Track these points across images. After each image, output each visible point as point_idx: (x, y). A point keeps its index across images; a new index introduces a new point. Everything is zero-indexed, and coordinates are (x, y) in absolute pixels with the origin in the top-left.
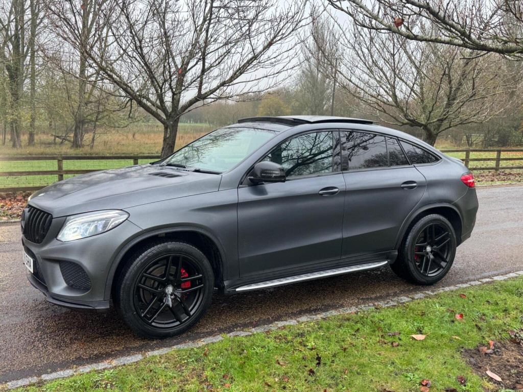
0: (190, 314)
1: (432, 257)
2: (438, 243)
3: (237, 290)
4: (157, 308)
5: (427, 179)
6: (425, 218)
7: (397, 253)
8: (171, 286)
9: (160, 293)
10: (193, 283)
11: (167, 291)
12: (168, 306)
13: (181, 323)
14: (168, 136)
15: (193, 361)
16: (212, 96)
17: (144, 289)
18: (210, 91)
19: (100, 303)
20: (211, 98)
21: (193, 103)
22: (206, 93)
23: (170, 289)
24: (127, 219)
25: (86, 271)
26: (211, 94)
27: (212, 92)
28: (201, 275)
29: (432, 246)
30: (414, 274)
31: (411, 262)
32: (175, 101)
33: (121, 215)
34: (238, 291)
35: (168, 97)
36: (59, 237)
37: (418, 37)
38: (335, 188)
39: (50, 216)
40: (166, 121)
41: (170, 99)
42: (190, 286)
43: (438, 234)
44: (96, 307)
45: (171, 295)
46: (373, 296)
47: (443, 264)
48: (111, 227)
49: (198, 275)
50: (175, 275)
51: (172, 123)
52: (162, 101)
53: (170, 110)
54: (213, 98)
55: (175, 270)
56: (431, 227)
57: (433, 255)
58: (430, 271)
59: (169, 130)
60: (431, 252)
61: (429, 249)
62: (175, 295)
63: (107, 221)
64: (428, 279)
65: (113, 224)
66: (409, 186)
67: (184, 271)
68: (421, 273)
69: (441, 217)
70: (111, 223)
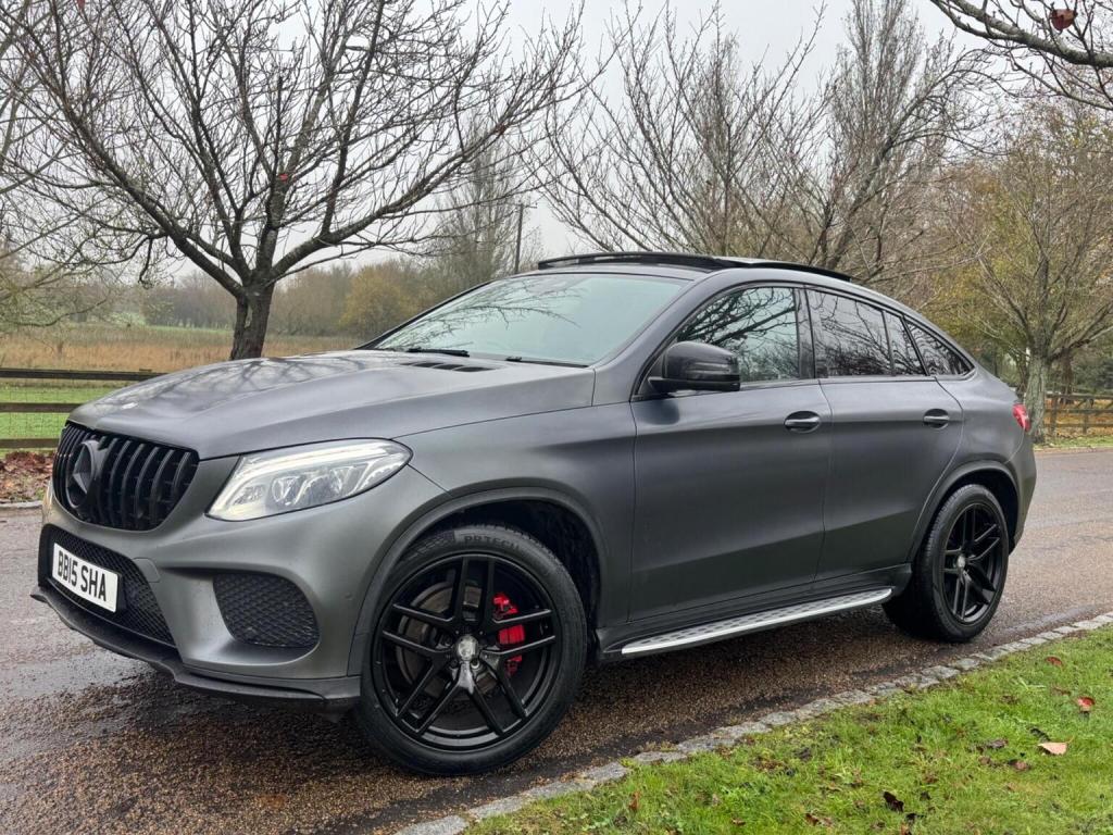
0: (524, 714)
1: (968, 578)
2: (978, 550)
3: (625, 651)
4: (436, 695)
5: (965, 408)
6: (959, 491)
7: (909, 571)
8: (471, 639)
9: (442, 655)
10: (532, 630)
11: (460, 651)
12: (465, 691)
13: (502, 736)
14: (248, 324)
15: (608, 826)
16: (354, 238)
17: (404, 647)
18: (350, 227)
19: (337, 683)
20: (350, 243)
21: (310, 253)
22: (340, 231)
23: (467, 648)
24: (406, 464)
25: (308, 597)
26: (354, 232)
27: (356, 228)
28: (548, 611)
29: (966, 556)
30: (942, 617)
31: (938, 590)
32: (266, 244)
33: (392, 452)
34: (626, 654)
35: (250, 236)
36: (218, 508)
37: (1096, 57)
38: (814, 415)
39: (187, 455)
40: (243, 290)
41: (255, 242)
42: (523, 639)
43: (980, 529)
44: (327, 693)
45: (474, 661)
46: (873, 666)
47: (988, 595)
48: (366, 484)
49: (542, 609)
50: (480, 612)
51: (257, 294)
52: (235, 245)
53: (252, 266)
54: (355, 244)
55: (479, 598)
56: (970, 512)
57: (969, 574)
58: (967, 609)
59: (250, 311)
60: (965, 568)
61: (961, 561)
62: (483, 663)
63: (359, 465)
64: (965, 628)
65: (373, 474)
66: (935, 420)
67: (506, 602)
68: (952, 613)
69: (987, 492)
70: (367, 475)
